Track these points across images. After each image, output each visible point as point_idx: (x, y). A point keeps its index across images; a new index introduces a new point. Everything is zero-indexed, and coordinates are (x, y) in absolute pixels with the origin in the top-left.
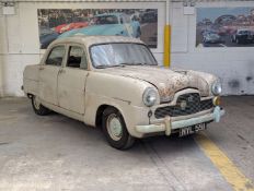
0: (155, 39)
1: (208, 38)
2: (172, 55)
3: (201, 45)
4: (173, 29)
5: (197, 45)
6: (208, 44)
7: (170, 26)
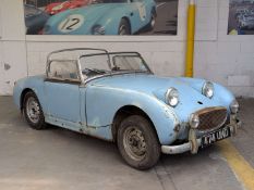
0: (175, 24)
1: (244, 23)
2: (196, 44)
3: (234, 32)
4: (198, 11)
5: (229, 32)
6: (244, 30)
7: (194, 6)
